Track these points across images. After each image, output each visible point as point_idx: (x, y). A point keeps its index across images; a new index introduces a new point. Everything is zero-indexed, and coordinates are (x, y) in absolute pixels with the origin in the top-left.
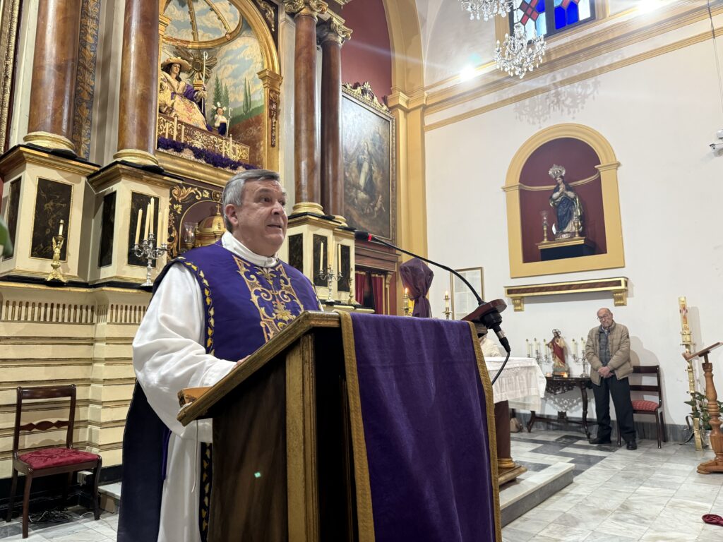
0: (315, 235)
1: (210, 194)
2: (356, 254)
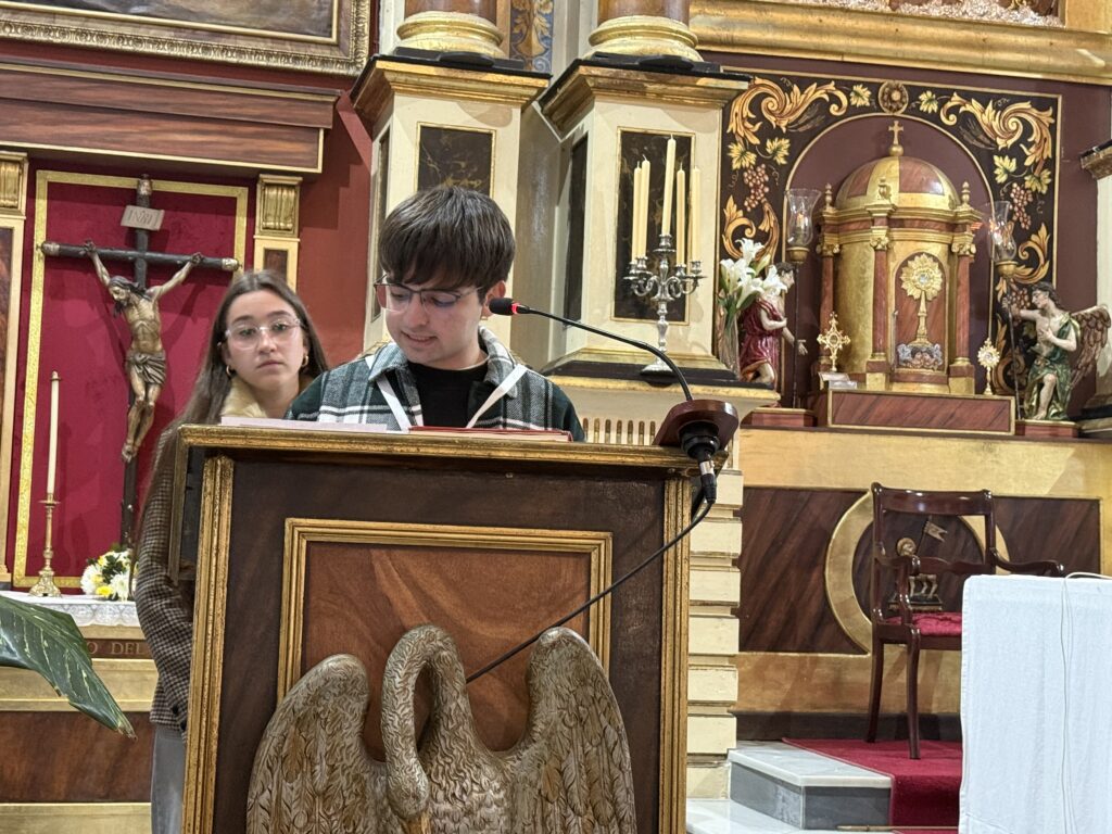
1: (874, 96)
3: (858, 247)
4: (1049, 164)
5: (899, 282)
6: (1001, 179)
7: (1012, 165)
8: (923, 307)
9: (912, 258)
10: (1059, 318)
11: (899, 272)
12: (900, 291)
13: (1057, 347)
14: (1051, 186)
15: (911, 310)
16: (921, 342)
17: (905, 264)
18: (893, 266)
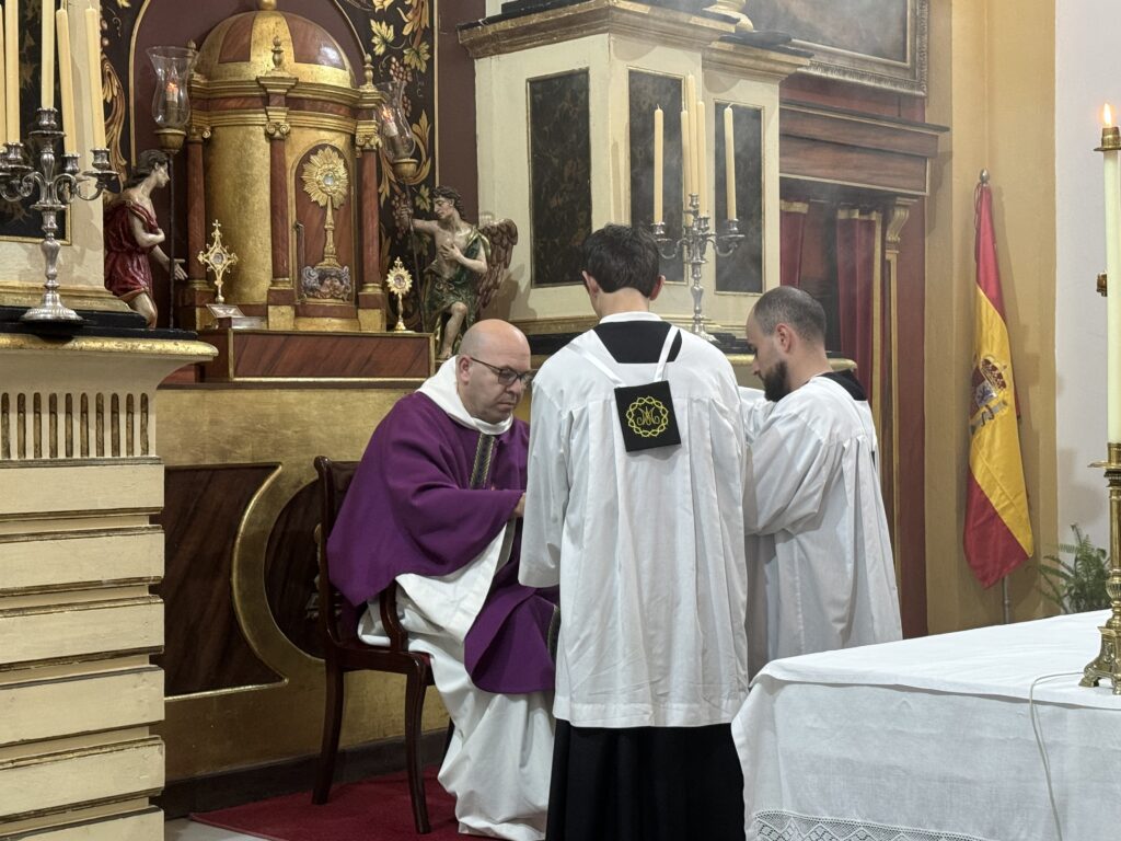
0: (634, 76)
2: (785, 136)
3: (241, 132)
4: (427, 34)
5: (300, 182)
6: (380, 50)
7: (390, 34)
8: (329, 218)
9: (314, 151)
10: (465, 233)
11: (300, 170)
12: (302, 195)
13: (464, 268)
14: (430, 63)
15: (316, 220)
16: (329, 263)
17: (306, 159)
18: (291, 160)
